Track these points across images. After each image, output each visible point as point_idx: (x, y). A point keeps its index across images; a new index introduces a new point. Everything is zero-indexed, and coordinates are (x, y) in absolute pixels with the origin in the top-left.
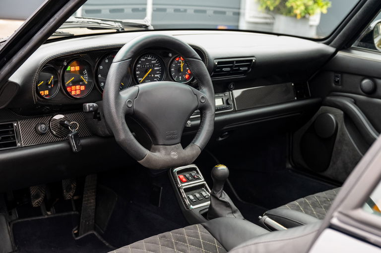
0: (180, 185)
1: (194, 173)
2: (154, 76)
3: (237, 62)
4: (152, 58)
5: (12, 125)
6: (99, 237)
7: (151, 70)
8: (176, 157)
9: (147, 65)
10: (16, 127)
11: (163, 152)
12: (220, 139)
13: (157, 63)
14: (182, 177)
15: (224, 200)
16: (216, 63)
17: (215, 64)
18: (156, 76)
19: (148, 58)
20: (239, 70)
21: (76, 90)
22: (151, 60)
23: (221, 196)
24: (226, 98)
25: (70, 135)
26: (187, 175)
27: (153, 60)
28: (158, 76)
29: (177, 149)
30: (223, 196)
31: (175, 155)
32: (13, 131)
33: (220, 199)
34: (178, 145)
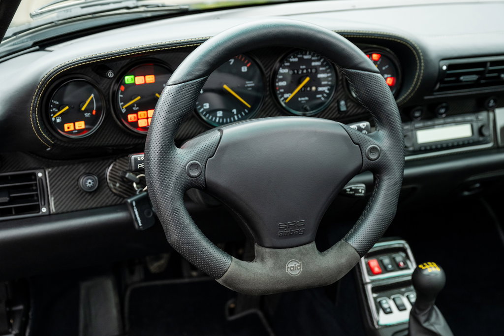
0: (367, 278)
1: (399, 258)
2: (317, 89)
3: (493, 63)
4: (313, 56)
5: (35, 175)
6: (264, 321)
7: (307, 79)
8: (296, 273)
9: (303, 70)
10: (41, 179)
11: (270, 263)
12: (466, 193)
13: (322, 66)
14: (374, 263)
15: (432, 328)
16: (445, 68)
17: (440, 69)
18: (320, 89)
19: (306, 57)
20: (499, 77)
21: (147, 118)
22: (310, 61)
23: (428, 320)
24: (480, 124)
25: (129, 201)
26: (386, 261)
27: (315, 61)
28: (325, 89)
29: (303, 255)
30: (433, 319)
31: (294, 269)
32: (36, 185)
33: (426, 325)
34: (306, 246)
